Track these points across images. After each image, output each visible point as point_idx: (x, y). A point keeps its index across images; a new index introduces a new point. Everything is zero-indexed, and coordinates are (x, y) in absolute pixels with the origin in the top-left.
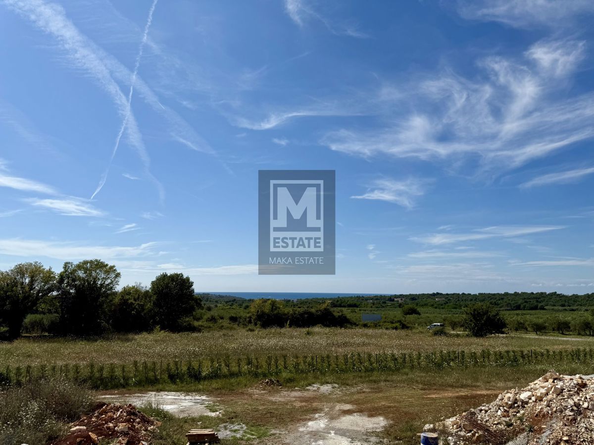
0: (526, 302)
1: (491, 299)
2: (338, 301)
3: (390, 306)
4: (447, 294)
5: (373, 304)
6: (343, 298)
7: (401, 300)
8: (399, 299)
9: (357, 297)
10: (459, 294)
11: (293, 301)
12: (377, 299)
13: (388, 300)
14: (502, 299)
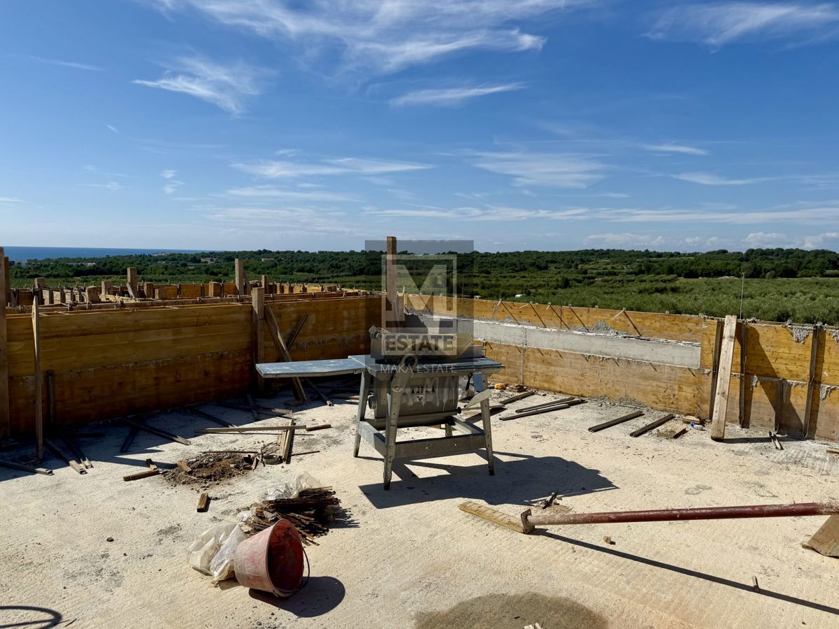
0: (372, 264)
1: (333, 260)
2: (105, 264)
3: (194, 270)
4: (278, 252)
5: (166, 268)
6: (115, 258)
7: (212, 260)
8: (208, 260)
9: (140, 256)
10: (293, 252)
11: (19, 263)
12: (173, 260)
13: (191, 261)
14: (346, 259)
